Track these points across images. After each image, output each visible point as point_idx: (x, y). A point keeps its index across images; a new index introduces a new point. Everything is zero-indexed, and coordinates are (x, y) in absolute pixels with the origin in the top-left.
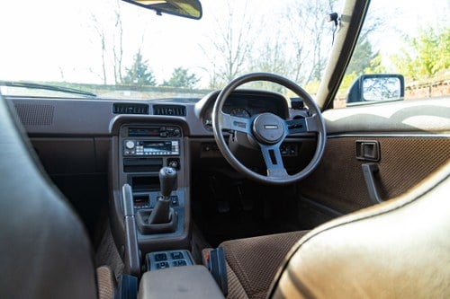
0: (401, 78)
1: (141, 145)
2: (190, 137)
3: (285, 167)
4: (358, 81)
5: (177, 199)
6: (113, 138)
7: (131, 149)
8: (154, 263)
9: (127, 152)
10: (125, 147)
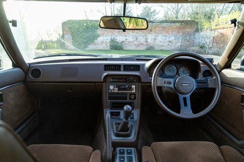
1: (116, 87)
2: (141, 83)
3: (192, 108)
5: (133, 115)
6: (104, 84)
7: (112, 90)
8: (118, 155)
9: (110, 91)
10: (109, 89)
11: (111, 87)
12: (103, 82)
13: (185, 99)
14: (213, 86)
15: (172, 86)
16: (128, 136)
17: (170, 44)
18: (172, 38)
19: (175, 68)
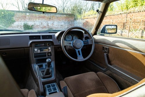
0: (116, 26)
1: (39, 49)
2: (54, 45)
3: (83, 56)
4: (104, 27)
5: (51, 65)
7: (36, 51)
8: (47, 89)
9: (35, 52)
10: (34, 51)
11: (36, 50)
12: (29, 47)
13: (79, 51)
14: (91, 44)
15: (72, 45)
16: (51, 77)
17: (62, 26)
18: (63, 24)
19: (71, 36)
